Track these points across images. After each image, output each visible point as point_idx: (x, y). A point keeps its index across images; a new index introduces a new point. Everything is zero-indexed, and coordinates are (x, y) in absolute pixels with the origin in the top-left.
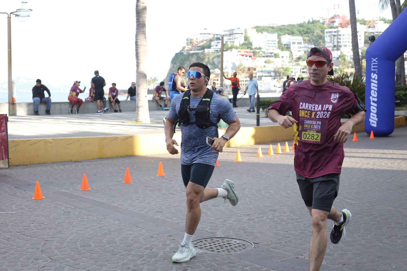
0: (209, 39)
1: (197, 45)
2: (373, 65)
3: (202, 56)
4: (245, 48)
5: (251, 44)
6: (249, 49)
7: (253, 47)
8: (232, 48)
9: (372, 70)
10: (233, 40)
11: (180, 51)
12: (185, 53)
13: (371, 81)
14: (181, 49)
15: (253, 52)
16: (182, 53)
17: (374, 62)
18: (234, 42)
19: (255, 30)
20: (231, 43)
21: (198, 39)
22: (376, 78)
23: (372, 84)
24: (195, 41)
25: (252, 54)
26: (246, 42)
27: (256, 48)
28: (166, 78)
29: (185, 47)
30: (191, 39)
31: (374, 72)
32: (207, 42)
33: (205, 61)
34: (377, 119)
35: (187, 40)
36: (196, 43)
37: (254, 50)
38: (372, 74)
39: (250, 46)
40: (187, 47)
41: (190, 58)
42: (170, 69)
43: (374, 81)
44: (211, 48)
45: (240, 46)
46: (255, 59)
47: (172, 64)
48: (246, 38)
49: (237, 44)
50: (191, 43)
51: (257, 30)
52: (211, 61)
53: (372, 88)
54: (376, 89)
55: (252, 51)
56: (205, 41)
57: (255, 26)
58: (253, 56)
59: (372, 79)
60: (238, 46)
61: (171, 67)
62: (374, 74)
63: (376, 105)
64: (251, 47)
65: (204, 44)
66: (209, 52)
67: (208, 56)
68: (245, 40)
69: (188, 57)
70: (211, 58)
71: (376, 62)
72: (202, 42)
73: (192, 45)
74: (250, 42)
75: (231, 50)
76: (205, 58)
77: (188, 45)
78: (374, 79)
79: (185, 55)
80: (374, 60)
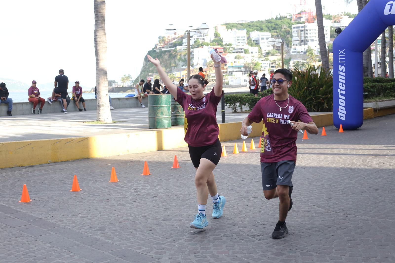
0: (181, 37)
1: (169, 43)
2: (341, 57)
3: (174, 53)
4: (216, 44)
5: (221, 40)
6: (219, 45)
7: (224, 43)
8: (203, 45)
9: (340, 62)
10: (204, 37)
11: (153, 49)
12: (158, 51)
13: (339, 73)
14: (154, 47)
15: (224, 48)
16: (155, 51)
17: (342, 54)
18: (205, 39)
19: (225, 27)
20: (202, 40)
21: (170, 37)
22: (344, 71)
23: (340, 77)
24: (167, 39)
25: (223, 50)
26: (216, 39)
27: (226, 45)
28: (140, 75)
29: (157, 45)
30: (163, 37)
31: (342, 64)
32: (178, 39)
33: (177, 58)
34: (345, 113)
35: (159, 38)
36: (168, 41)
37: (225, 46)
38: (340, 66)
39: (220, 42)
40: (159, 44)
41: (163, 55)
42: (144, 66)
43: (341, 73)
44: (183, 45)
45: (211, 42)
46: (226, 55)
47: (145, 62)
48: (216, 35)
49: (207, 41)
50: (163, 40)
51: (226, 27)
52: (183, 58)
53: (340, 80)
54: (344, 82)
55: (222, 47)
56: (176, 38)
57: (225, 23)
58: (223, 52)
59: (340, 71)
60: (209, 42)
61: (144, 65)
62: (341, 66)
63: (344, 98)
64: (222, 43)
65: (176, 41)
66: (181, 49)
67: (179, 54)
68: (215, 37)
69: (161, 55)
70: (183, 55)
71: (344, 54)
72: (174, 39)
73: (164, 43)
74: (220, 38)
75: (202, 47)
76: (177, 55)
77: (160, 43)
78: (342, 71)
79: (157, 52)
80: (342, 52)
